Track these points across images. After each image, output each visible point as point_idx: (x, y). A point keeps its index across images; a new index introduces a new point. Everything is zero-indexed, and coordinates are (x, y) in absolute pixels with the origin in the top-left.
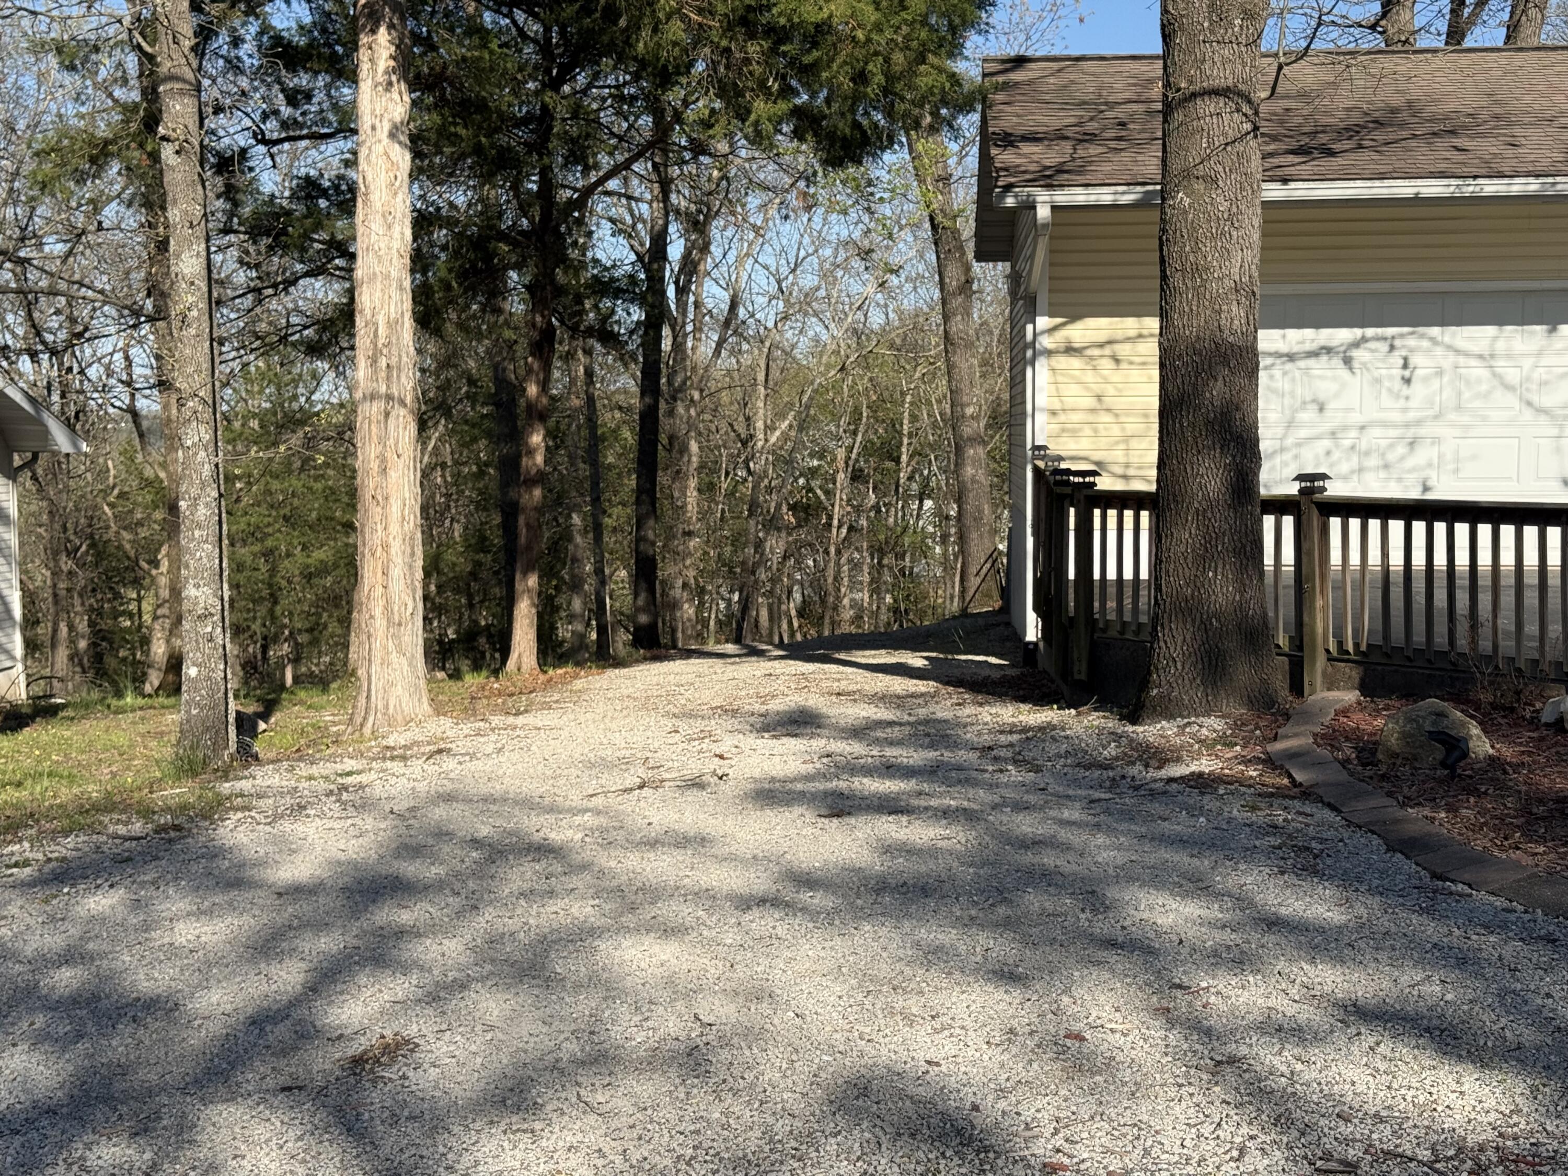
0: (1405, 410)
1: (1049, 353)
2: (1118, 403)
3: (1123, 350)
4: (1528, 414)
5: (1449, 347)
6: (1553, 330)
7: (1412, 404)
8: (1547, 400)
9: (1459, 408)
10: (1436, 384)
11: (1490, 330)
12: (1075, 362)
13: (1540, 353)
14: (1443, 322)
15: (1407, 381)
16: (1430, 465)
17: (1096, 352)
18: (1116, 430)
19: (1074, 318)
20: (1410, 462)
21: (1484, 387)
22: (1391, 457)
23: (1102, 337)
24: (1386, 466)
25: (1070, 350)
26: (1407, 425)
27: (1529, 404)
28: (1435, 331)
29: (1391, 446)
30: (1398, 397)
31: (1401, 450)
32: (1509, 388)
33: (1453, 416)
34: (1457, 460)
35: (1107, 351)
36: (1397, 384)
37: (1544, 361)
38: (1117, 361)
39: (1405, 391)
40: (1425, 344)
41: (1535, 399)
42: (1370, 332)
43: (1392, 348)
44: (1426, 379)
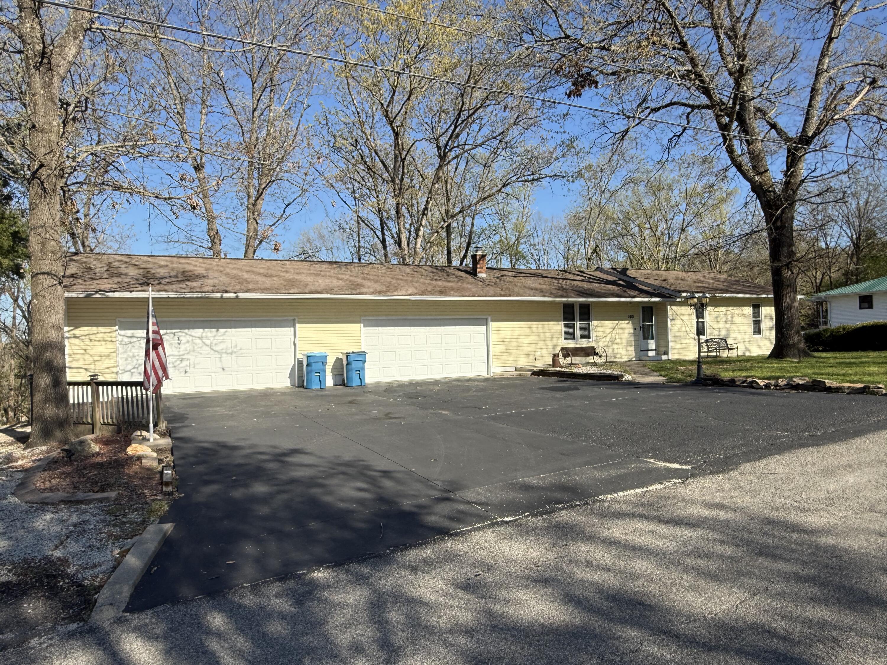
0: (179, 351)
1: (68, 338)
2: (92, 352)
3: (92, 337)
4: (212, 352)
5: (190, 335)
6: (218, 331)
7: (181, 350)
8: (217, 348)
9: (194, 351)
10: (187, 345)
11: (201, 330)
12: (77, 340)
13: (215, 336)
14: (189, 328)
15: (179, 344)
16: (187, 366)
17: (83, 337)
18: (91, 359)
19: (77, 327)
20: (181, 365)
21: (200, 345)
22: (176, 364)
23: (87, 332)
24: (175, 367)
25: (75, 337)
26: (180, 356)
27: (212, 349)
28: (186, 331)
29: (176, 361)
30: (177, 348)
31: (178, 362)
32: (207, 345)
33: (192, 353)
34: (194, 364)
35: (87, 337)
36: (177, 345)
37: (216, 338)
38: (91, 340)
39: (179, 346)
40: (184, 334)
41: (214, 348)
42: (169, 331)
43: (174, 335)
44: (184, 344)
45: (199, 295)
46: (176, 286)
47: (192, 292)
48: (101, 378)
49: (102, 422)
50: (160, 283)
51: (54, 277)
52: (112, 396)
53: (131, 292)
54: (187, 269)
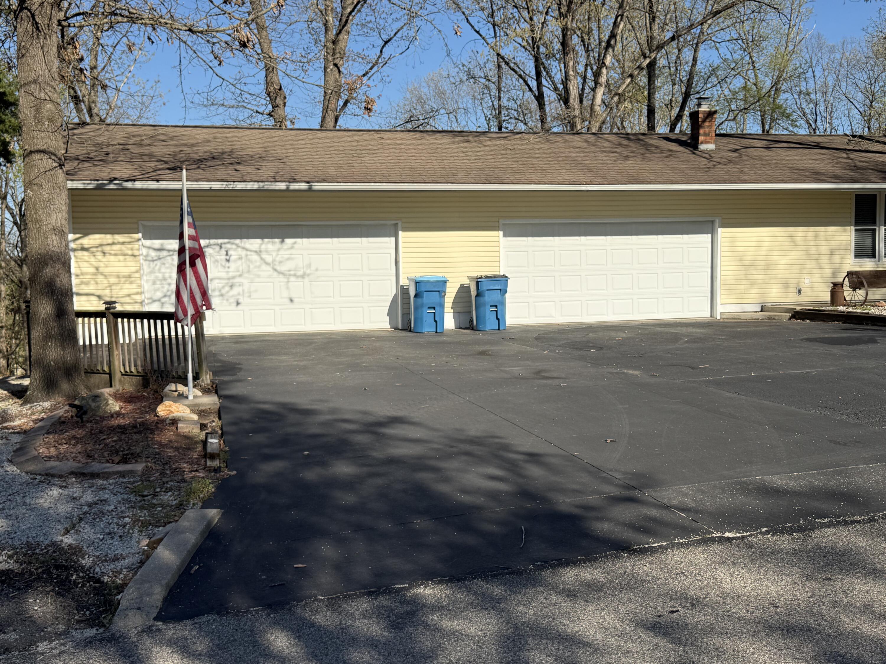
0: (228, 272)
1: (74, 250)
2: (106, 270)
3: (107, 249)
4: (275, 274)
5: (244, 248)
6: (283, 242)
7: (230, 270)
8: (282, 268)
9: (249, 272)
10: (239, 262)
11: (259, 241)
12: (85, 253)
13: (279, 250)
14: (241, 237)
15: (228, 261)
16: (239, 294)
17: (94, 250)
18: (105, 281)
19: (85, 234)
20: (232, 293)
21: (258, 264)
22: (224, 291)
23: (98, 242)
24: (222, 295)
25: (83, 249)
26: (229, 279)
27: (275, 270)
28: (238, 241)
29: (223, 287)
30: (224, 267)
31: (227, 288)
32: (267, 264)
33: (246, 275)
34: (250, 292)
35: (100, 249)
36: (224, 263)
37: (281, 252)
38: (104, 253)
39: (227, 264)
40: (234, 247)
41: (278, 268)
42: (212, 241)
43: (221, 247)
44: (235, 261)
45: (255, 186)
46: (221, 173)
47: (244, 181)
48: (119, 308)
49: (123, 371)
50: (199, 168)
51: (53, 157)
52: (136, 333)
53: (158, 181)
54: (237, 146)
